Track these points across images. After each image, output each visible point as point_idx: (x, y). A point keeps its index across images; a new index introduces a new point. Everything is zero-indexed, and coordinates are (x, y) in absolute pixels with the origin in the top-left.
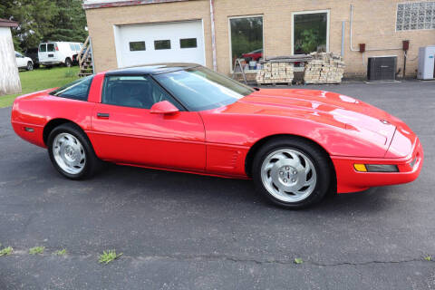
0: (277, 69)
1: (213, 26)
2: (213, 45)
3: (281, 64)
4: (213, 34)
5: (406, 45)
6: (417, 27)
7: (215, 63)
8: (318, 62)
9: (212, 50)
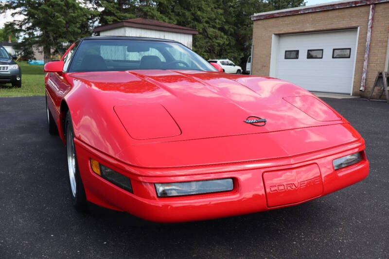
1: (369, 34)
2: (366, 56)
9: (364, 61)
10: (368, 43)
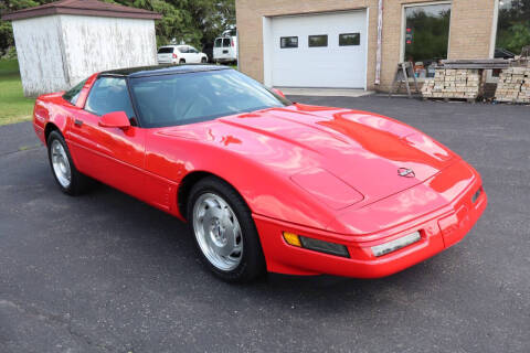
0: (453, 79)
1: (380, 17)
3: (460, 72)
8: (517, 70)
9: (377, 49)
10: (380, 27)
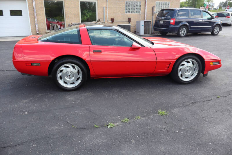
1: (34, 3)
2: (35, 15)
4: (34, 8)
5: (129, 20)
6: (133, 12)
7: (37, 26)
9: (35, 18)
